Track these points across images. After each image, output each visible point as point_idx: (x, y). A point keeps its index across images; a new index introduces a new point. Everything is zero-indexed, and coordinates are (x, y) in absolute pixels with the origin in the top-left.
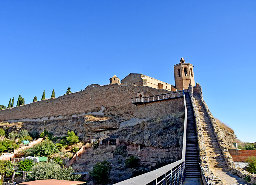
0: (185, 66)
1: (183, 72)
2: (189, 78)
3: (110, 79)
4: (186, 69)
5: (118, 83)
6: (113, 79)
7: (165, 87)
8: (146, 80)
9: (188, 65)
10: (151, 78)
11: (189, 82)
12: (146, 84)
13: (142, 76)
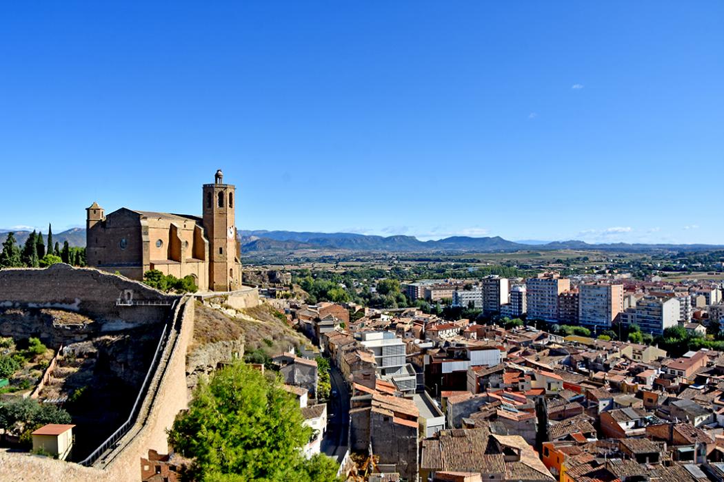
0: (220, 190)
1: (216, 199)
2: (225, 212)
3: (86, 209)
4: (221, 195)
5: (101, 218)
6: (92, 212)
7: (183, 227)
8: (147, 227)
9: (226, 188)
10: (156, 220)
11: (223, 219)
12: (147, 234)
13: (141, 217)
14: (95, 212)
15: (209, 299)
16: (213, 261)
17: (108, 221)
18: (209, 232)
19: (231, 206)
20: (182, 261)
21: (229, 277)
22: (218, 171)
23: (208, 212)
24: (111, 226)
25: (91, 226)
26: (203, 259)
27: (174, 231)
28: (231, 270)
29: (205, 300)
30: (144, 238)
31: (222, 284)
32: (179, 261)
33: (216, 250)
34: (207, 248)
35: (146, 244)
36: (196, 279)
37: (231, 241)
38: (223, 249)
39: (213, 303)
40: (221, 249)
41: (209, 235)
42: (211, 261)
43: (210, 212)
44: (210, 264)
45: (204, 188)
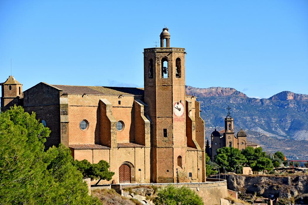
0: (164, 55)
1: (158, 69)
2: (170, 83)
5: (18, 95)
6: (6, 88)
7: (117, 104)
8: (66, 106)
9: (171, 52)
10: (80, 96)
11: (168, 92)
12: (66, 113)
13: (61, 94)
14: (10, 88)
15: (130, 189)
16: (156, 146)
17: (26, 98)
18: (151, 109)
19: (178, 75)
20: (112, 145)
21: (176, 166)
22: (164, 29)
23: (150, 84)
24: (29, 105)
25: (5, 104)
26: (142, 144)
27: (102, 109)
28: (180, 157)
29: (124, 189)
30: (63, 118)
31: (168, 175)
32: (109, 146)
33: (159, 132)
34: (148, 130)
35: (65, 126)
36: (132, 169)
37: (179, 120)
38: (168, 131)
39: (135, 194)
40: (165, 130)
41: (151, 114)
42: (153, 146)
43: (152, 84)
44: (151, 150)
45: (145, 53)
